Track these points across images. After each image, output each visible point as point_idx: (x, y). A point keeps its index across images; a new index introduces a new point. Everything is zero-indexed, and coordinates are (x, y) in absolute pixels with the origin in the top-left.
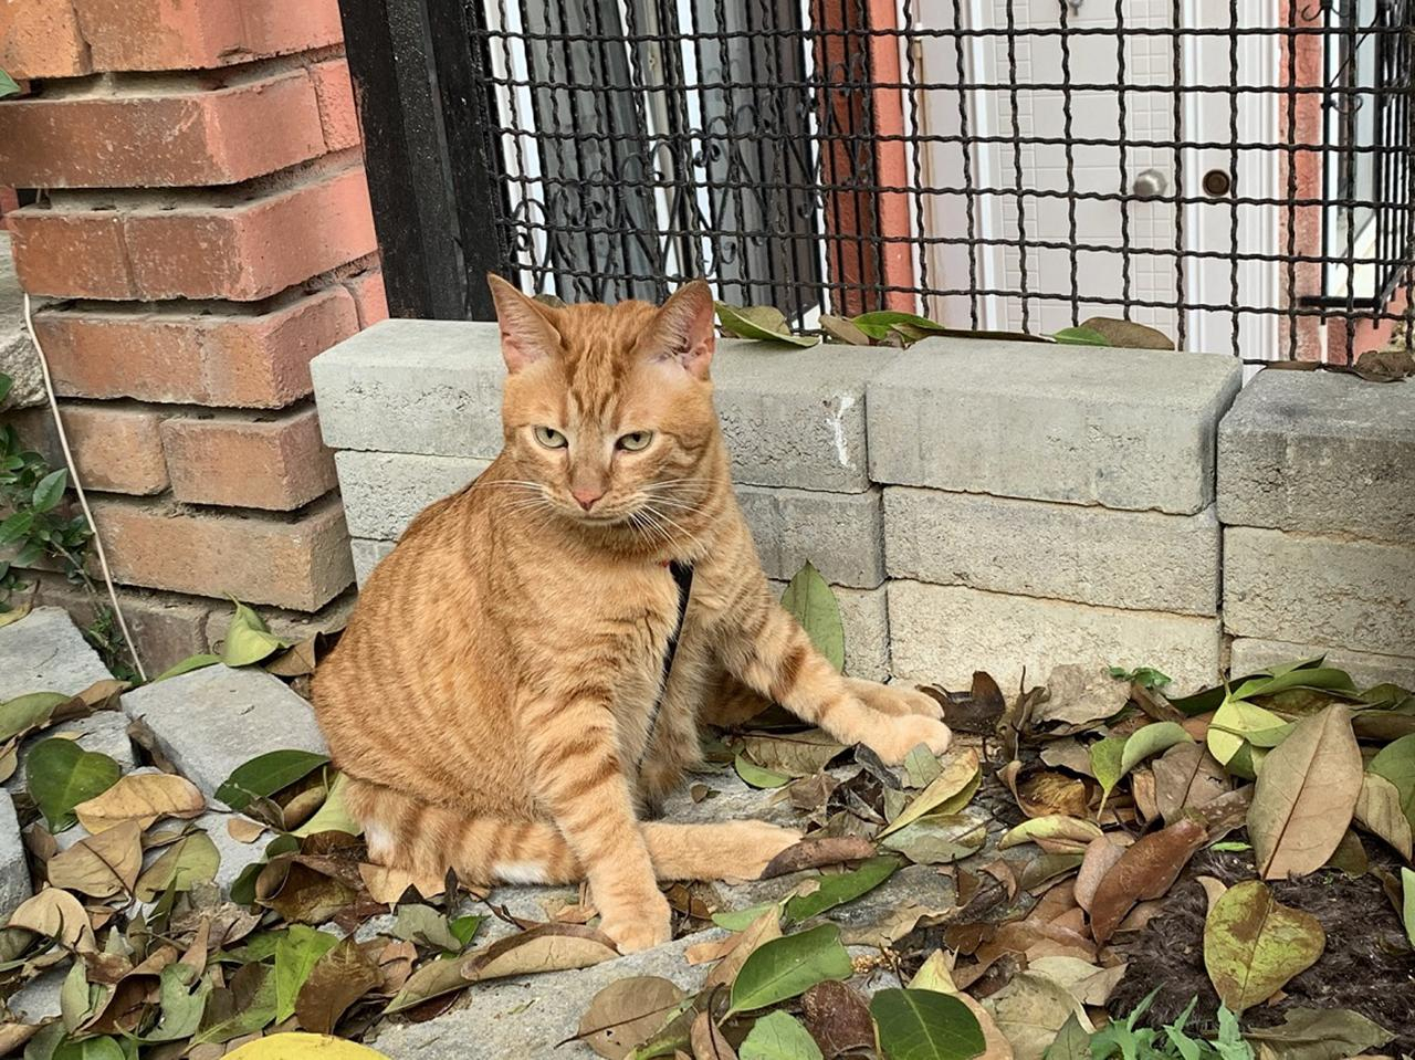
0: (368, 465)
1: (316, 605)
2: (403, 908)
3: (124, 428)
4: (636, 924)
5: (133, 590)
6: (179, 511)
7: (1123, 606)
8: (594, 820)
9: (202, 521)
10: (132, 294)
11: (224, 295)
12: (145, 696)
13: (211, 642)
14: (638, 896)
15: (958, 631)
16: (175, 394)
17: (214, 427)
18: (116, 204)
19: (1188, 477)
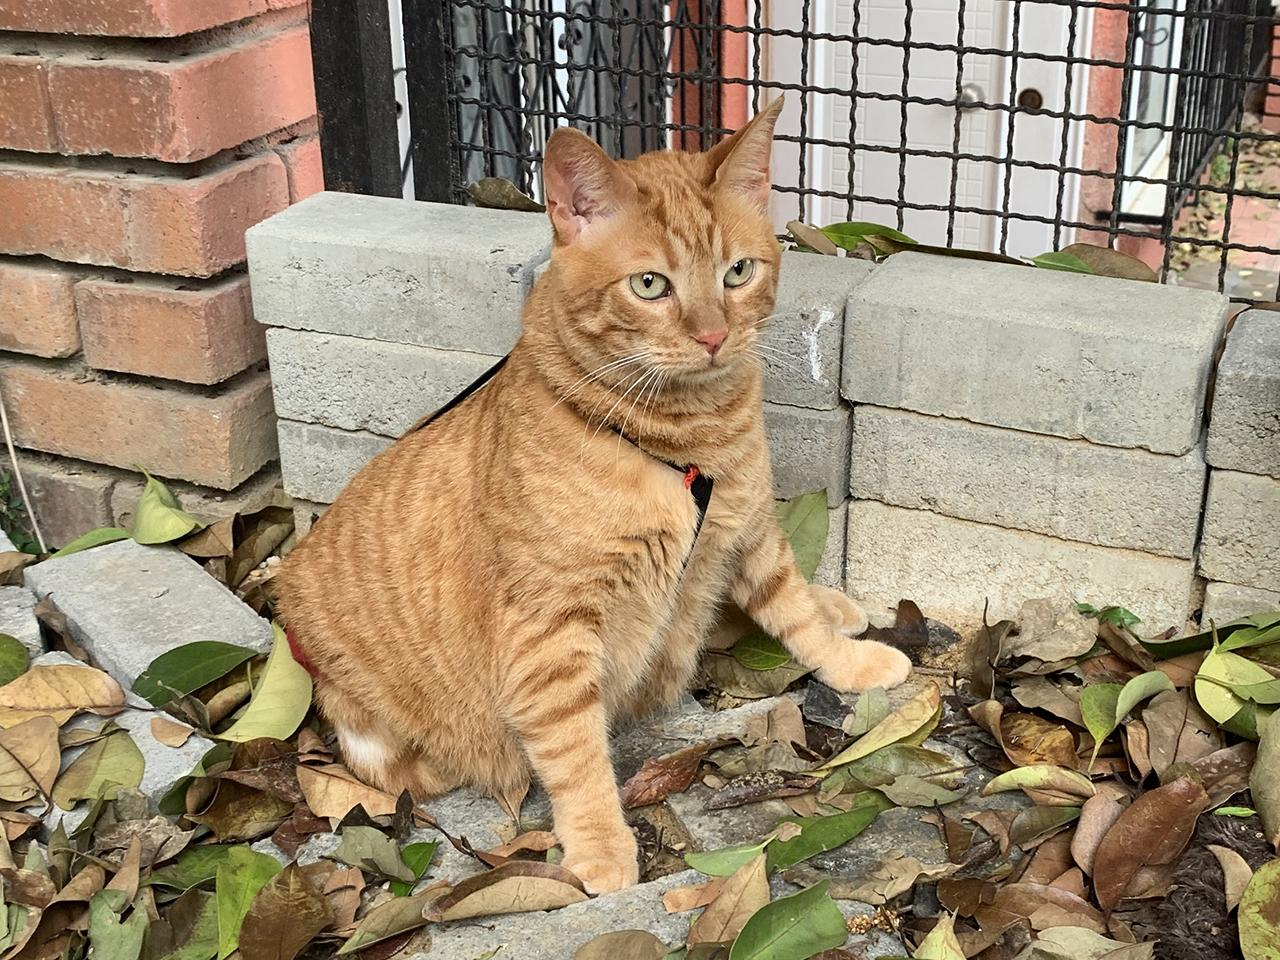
0: (302, 345)
1: (232, 484)
2: (348, 830)
3: (35, 288)
4: (602, 862)
5: (34, 454)
6: (89, 377)
7: (1096, 543)
8: (568, 749)
9: (114, 388)
10: (53, 147)
11: (154, 154)
12: (51, 571)
13: (117, 514)
14: (603, 830)
15: (919, 556)
16: (93, 256)
17: (134, 293)
18: (39, 49)
19: (1181, 417)
